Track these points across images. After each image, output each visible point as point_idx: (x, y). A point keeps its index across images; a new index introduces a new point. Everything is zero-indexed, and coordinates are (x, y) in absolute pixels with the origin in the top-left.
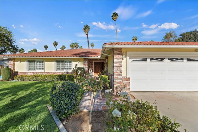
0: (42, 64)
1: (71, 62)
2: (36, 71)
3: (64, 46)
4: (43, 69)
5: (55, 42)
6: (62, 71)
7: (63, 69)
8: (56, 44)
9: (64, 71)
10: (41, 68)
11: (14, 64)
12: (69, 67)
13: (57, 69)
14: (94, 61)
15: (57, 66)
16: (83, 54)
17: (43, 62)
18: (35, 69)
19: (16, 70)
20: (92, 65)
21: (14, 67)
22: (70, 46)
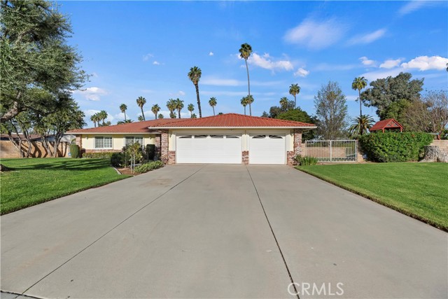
0: (111, 141)
3: (156, 105)
5: (141, 98)
8: (141, 102)
10: (110, 145)
11: (81, 141)
17: (111, 138)
18: (103, 147)
19: (83, 147)
21: (81, 144)
22: (168, 105)
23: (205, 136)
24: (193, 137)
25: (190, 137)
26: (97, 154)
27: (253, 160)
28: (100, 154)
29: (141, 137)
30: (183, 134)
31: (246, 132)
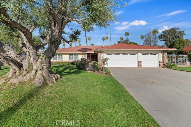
0: (61, 57)
1: (77, 55)
2: (58, 60)
4: (61, 59)
6: (73, 60)
7: (73, 59)
9: (74, 60)
10: (60, 58)
12: (76, 58)
13: (70, 59)
14: (90, 54)
15: (70, 58)
16: (83, 50)
17: (61, 55)
20: (90, 56)
23: (119, 54)
24: (113, 55)
25: (112, 54)
26: (55, 63)
27: (143, 65)
28: (58, 63)
29: (77, 54)
30: (108, 53)
31: (140, 52)
